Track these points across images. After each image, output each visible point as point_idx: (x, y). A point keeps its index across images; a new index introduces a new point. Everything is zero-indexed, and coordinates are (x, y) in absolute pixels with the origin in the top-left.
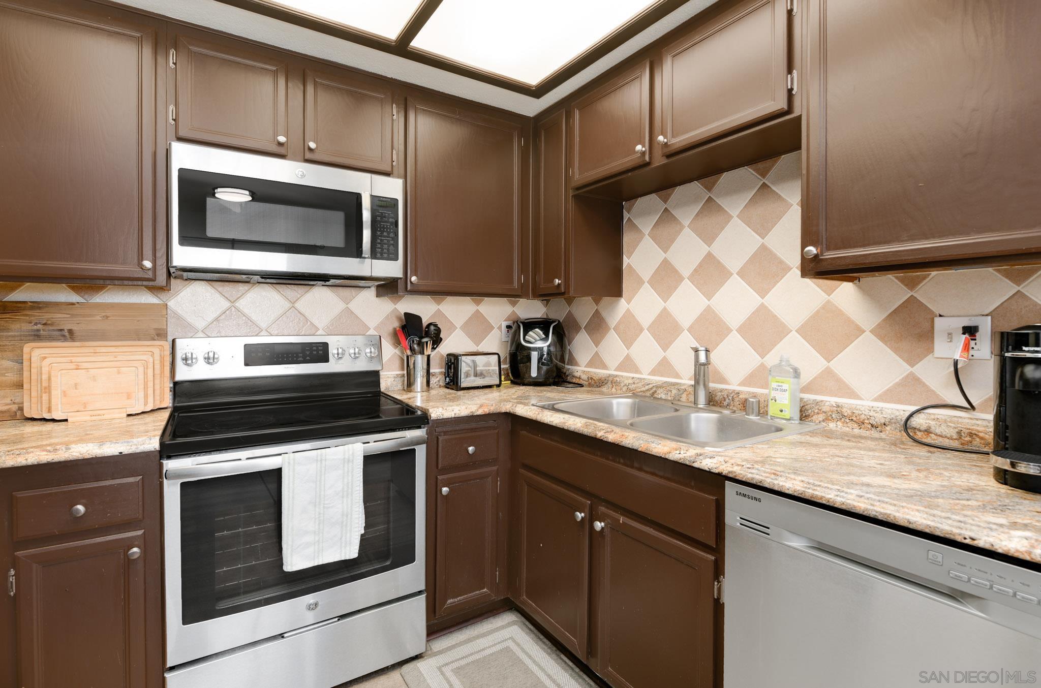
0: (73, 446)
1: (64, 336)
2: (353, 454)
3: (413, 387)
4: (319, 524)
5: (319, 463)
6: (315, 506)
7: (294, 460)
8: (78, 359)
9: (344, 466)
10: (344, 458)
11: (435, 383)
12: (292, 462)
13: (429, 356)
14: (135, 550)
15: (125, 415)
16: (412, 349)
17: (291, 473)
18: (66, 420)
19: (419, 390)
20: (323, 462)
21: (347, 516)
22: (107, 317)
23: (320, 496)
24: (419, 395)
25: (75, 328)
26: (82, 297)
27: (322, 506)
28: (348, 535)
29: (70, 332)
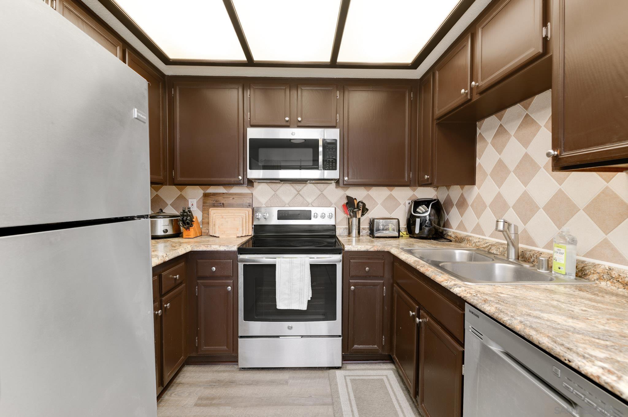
0: (212, 246)
1: (221, 205)
2: (305, 262)
3: (351, 234)
4: (290, 291)
5: (290, 264)
6: (289, 283)
7: (281, 261)
8: (223, 214)
9: (301, 267)
10: (301, 264)
11: (365, 233)
12: (280, 262)
13: (359, 219)
14: (230, 287)
15: (236, 237)
16: (350, 215)
17: (280, 267)
18: (219, 237)
19: (354, 236)
20: (292, 264)
21: (302, 290)
22: (234, 198)
23: (291, 279)
24: (354, 238)
25: (224, 203)
26: (227, 190)
27: (291, 283)
28: (302, 299)
29: (223, 204)
